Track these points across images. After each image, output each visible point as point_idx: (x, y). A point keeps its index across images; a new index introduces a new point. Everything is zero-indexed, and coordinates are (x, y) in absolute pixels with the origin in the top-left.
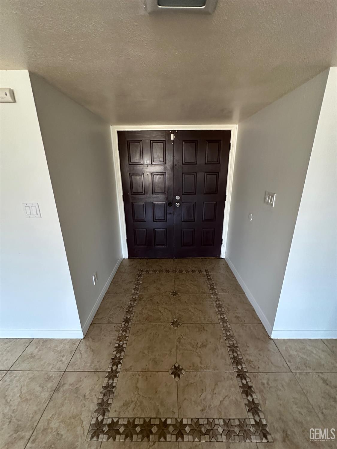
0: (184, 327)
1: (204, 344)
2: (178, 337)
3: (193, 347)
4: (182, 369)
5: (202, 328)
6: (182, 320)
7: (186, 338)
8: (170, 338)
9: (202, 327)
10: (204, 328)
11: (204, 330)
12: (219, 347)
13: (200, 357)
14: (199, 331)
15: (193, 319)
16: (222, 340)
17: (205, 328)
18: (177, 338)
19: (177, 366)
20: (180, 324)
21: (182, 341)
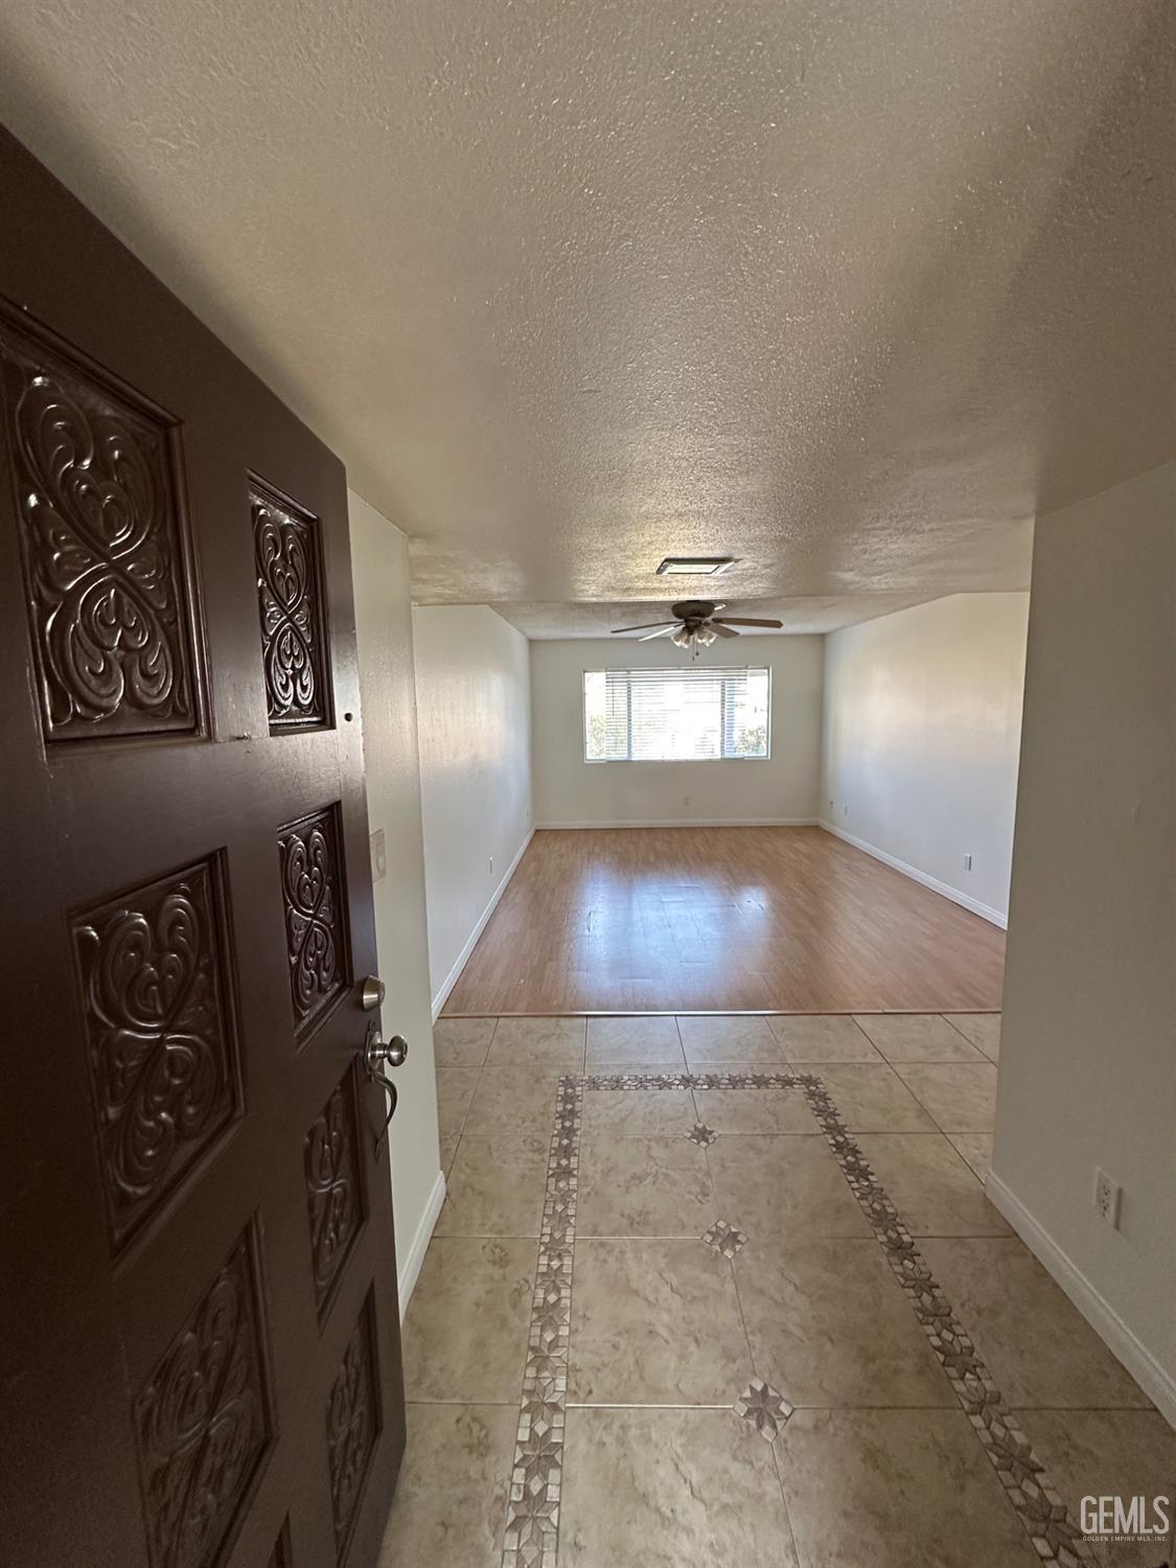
0: (696, 1228)
1: (637, 1181)
2: (710, 1198)
3: (666, 1176)
4: (693, 1136)
5: (638, 1223)
6: (704, 1252)
7: (688, 1197)
8: (733, 1194)
9: (636, 1226)
10: (632, 1224)
11: (630, 1218)
12: (598, 1176)
13: (650, 1157)
14: (648, 1213)
15: (665, 1256)
16: (585, 1191)
17: (625, 1222)
18: (712, 1195)
19: (703, 1144)
20: (709, 1238)
21: (696, 1189)
